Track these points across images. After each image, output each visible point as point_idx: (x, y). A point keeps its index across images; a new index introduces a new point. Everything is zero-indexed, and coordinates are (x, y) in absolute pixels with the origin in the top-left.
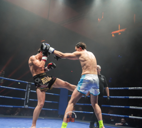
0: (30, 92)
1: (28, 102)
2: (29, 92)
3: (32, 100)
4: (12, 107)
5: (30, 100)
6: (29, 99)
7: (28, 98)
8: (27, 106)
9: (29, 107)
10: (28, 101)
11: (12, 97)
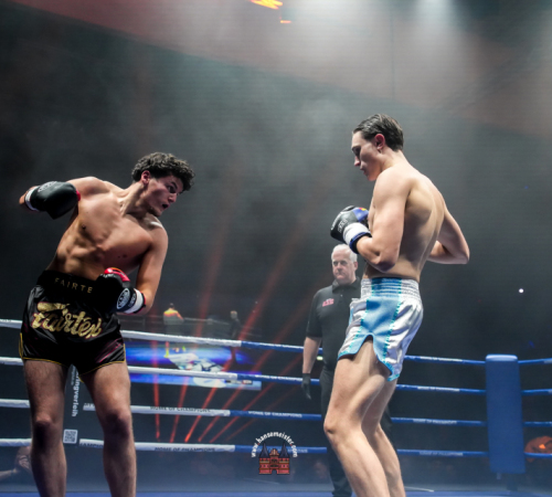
4: (305, 450)
11: (299, 415)
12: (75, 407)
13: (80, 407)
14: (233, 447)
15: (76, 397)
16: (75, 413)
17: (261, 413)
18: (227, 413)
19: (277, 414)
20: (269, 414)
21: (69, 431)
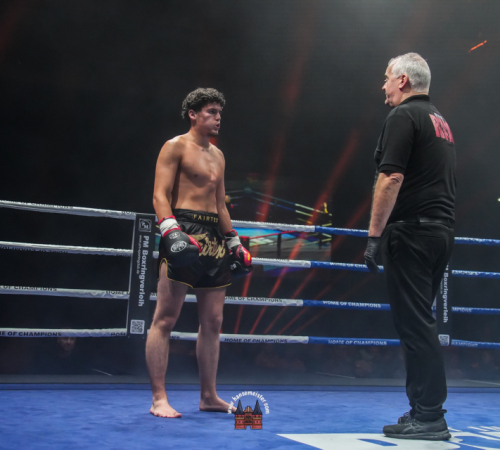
0: (452, 278)
1: (446, 320)
2: (446, 280)
3: (462, 309)
4: (384, 342)
5: (455, 309)
6: (449, 308)
7: (445, 304)
8: (444, 339)
9: (455, 342)
10: (445, 314)
11: (379, 305)
12: (141, 297)
13: (146, 297)
14: (306, 338)
15: (142, 286)
16: (141, 303)
17: (337, 303)
18: (300, 303)
19: (353, 304)
20: (345, 303)
21: (136, 321)
